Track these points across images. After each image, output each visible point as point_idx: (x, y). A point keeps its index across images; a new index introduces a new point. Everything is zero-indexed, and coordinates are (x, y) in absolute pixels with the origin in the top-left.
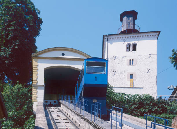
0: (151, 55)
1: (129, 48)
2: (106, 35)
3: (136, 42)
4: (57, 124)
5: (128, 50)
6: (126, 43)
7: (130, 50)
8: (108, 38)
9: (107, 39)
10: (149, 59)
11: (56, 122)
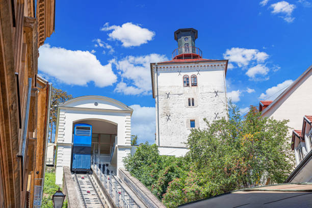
0: (218, 94)
1: (186, 83)
2: (155, 64)
3: (196, 73)
4: (87, 204)
5: (186, 85)
6: (183, 74)
7: (188, 85)
8: (157, 68)
9: (155, 69)
10: (216, 98)
11: (86, 202)
